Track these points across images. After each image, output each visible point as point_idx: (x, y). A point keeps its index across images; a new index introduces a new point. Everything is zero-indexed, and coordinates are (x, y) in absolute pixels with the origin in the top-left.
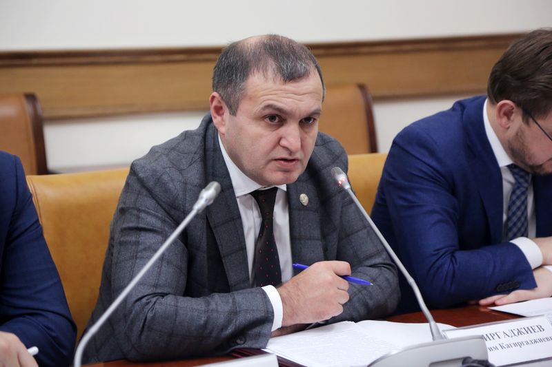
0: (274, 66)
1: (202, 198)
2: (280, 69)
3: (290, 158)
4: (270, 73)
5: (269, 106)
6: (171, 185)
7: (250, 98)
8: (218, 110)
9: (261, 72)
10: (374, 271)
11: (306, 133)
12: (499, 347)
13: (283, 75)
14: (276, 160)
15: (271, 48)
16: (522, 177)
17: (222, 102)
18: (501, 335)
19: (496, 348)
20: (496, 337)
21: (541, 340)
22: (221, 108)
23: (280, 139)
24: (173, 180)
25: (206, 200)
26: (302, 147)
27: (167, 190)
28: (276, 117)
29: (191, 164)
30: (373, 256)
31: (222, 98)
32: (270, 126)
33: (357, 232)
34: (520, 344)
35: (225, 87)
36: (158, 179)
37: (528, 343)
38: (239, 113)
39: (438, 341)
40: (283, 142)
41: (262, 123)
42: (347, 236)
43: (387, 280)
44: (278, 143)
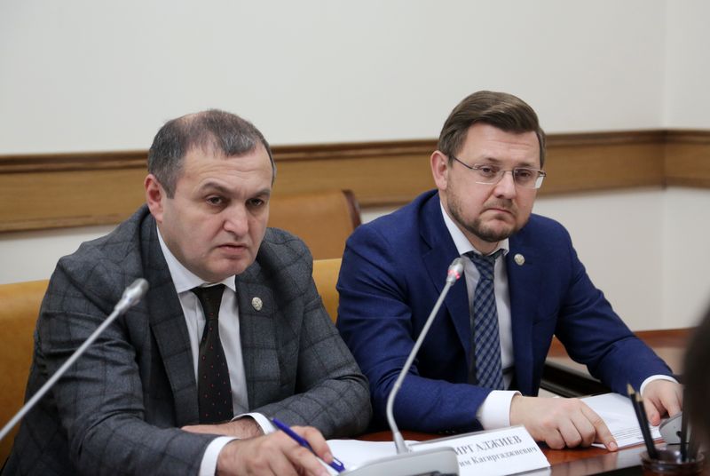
0: (215, 140)
1: (125, 297)
2: (222, 144)
3: (236, 243)
4: (210, 148)
5: (210, 185)
6: (106, 277)
7: (189, 177)
8: (155, 195)
9: (200, 147)
10: (342, 385)
11: (255, 216)
12: (472, 462)
13: (225, 149)
14: (220, 246)
15: (211, 121)
16: (485, 268)
17: (159, 185)
18: (474, 448)
19: (468, 463)
20: (468, 450)
21: (517, 453)
22: (158, 192)
23: (224, 222)
24: (108, 271)
25: (131, 300)
26: (250, 232)
27: (101, 283)
28: (220, 198)
29: (128, 253)
30: (341, 367)
31: (158, 180)
32: (213, 207)
33: (322, 340)
34: (494, 458)
35: (161, 167)
36: (91, 271)
37: (503, 456)
38: (177, 194)
39: (403, 454)
40: (228, 226)
41: (204, 205)
42: (312, 344)
43: (357, 395)
44: (222, 227)
